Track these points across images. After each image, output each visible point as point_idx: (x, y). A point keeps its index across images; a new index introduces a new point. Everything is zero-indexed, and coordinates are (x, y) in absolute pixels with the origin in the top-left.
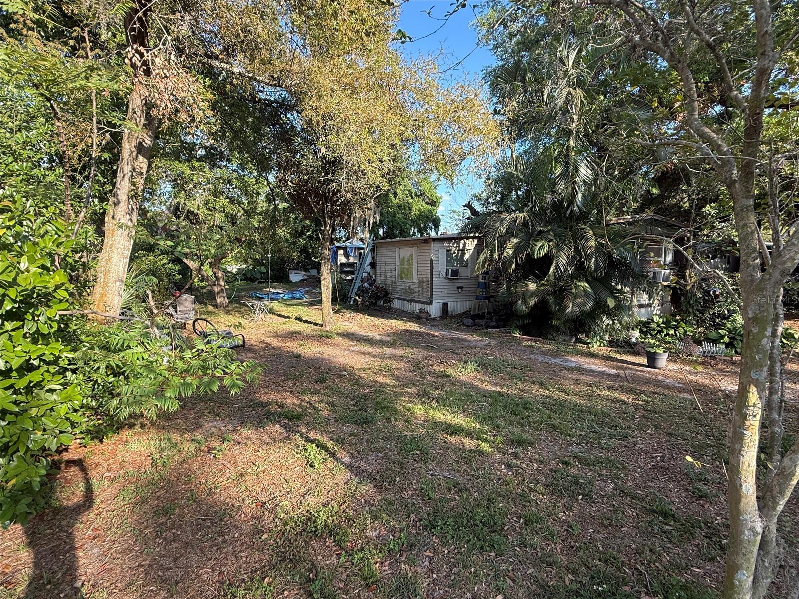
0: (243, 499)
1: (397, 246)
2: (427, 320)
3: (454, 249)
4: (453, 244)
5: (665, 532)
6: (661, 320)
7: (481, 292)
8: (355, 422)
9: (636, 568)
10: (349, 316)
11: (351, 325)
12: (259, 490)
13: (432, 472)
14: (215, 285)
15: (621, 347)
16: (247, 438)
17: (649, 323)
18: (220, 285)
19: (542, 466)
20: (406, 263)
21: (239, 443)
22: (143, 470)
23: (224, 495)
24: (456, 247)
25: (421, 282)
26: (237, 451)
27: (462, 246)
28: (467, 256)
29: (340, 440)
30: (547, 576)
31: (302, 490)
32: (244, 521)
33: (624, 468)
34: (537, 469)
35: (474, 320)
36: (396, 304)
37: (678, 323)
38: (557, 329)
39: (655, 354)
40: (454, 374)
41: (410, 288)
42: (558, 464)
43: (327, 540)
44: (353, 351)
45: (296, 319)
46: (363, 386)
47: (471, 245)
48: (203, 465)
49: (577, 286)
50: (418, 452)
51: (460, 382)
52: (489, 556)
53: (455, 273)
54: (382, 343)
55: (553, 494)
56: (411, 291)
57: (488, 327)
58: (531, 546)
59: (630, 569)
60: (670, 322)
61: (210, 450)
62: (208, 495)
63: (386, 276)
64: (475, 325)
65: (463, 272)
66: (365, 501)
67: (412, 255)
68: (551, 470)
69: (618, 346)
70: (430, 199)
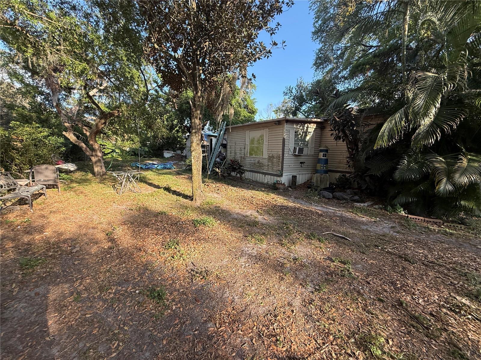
1: (248, 130)
4: (300, 127)
7: (321, 167)
14: (92, 156)
18: (96, 156)
20: (256, 142)
24: (301, 130)
25: (271, 158)
27: (305, 128)
28: (308, 138)
36: (247, 175)
41: (258, 162)
45: (165, 189)
47: (312, 128)
53: (301, 150)
54: (274, 231)
56: (260, 165)
63: (235, 153)
64: (334, 197)
65: (305, 151)
67: (262, 136)
70: (251, 110)
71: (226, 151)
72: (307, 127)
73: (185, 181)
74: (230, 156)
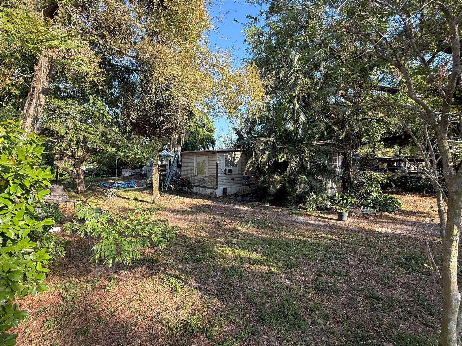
0: (137, 317)
1: (195, 155)
2: (215, 198)
3: (229, 157)
4: (229, 154)
5: (380, 308)
6: (340, 196)
7: (244, 182)
8: (193, 261)
9: (374, 329)
10: (168, 197)
11: (170, 202)
12: (145, 310)
13: (249, 287)
14: (76, 178)
15: (323, 210)
16: (126, 276)
17: (334, 197)
18: (80, 178)
19: (307, 278)
20: (201, 165)
21: (121, 280)
22: (57, 305)
23: (122, 316)
24: (230, 156)
25: (210, 176)
26: (121, 286)
27: (233, 155)
28: (236, 161)
29: (188, 273)
30: (332, 340)
31: (174, 307)
32: (141, 331)
33: (348, 275)
34: (305, 280)
35: (243, 198)
36: (195, 189)
37: (348, 197)
38: (290, 201)
39: (342, 213)
40: (241, 229)
41: (203, 179)
42: (315, 277)
43: (201, 337)
44: (177, 218)
45: (134, 199)
46: (190, 239)
47: (238, 155)
48: (100, 297)
49: (301, 178)
50: (237, 276)
51: (246, 233)
52: (298, 333)
53: (230, 171)
54: (193, 213)
55: (318, 293)
56: (204, 181)
57: (251, 201)
58: (319, 324)
59: (371, 330)
60: (344, 196)
61: (102, 287)
62: (110, 317)
63: (188, 173)
64: (243, 201)
65: (234, 171)
66: (217, 309)
67: (204, 161)
68: (312, 280)
69: (321, 210)
70: (209, 129)
71: (181, 171)
72: (235, 155)
73: (147, 195)
74: (184, 175)
